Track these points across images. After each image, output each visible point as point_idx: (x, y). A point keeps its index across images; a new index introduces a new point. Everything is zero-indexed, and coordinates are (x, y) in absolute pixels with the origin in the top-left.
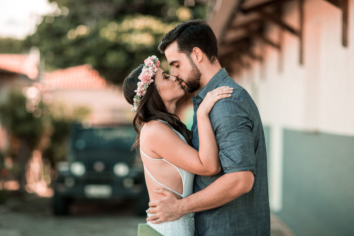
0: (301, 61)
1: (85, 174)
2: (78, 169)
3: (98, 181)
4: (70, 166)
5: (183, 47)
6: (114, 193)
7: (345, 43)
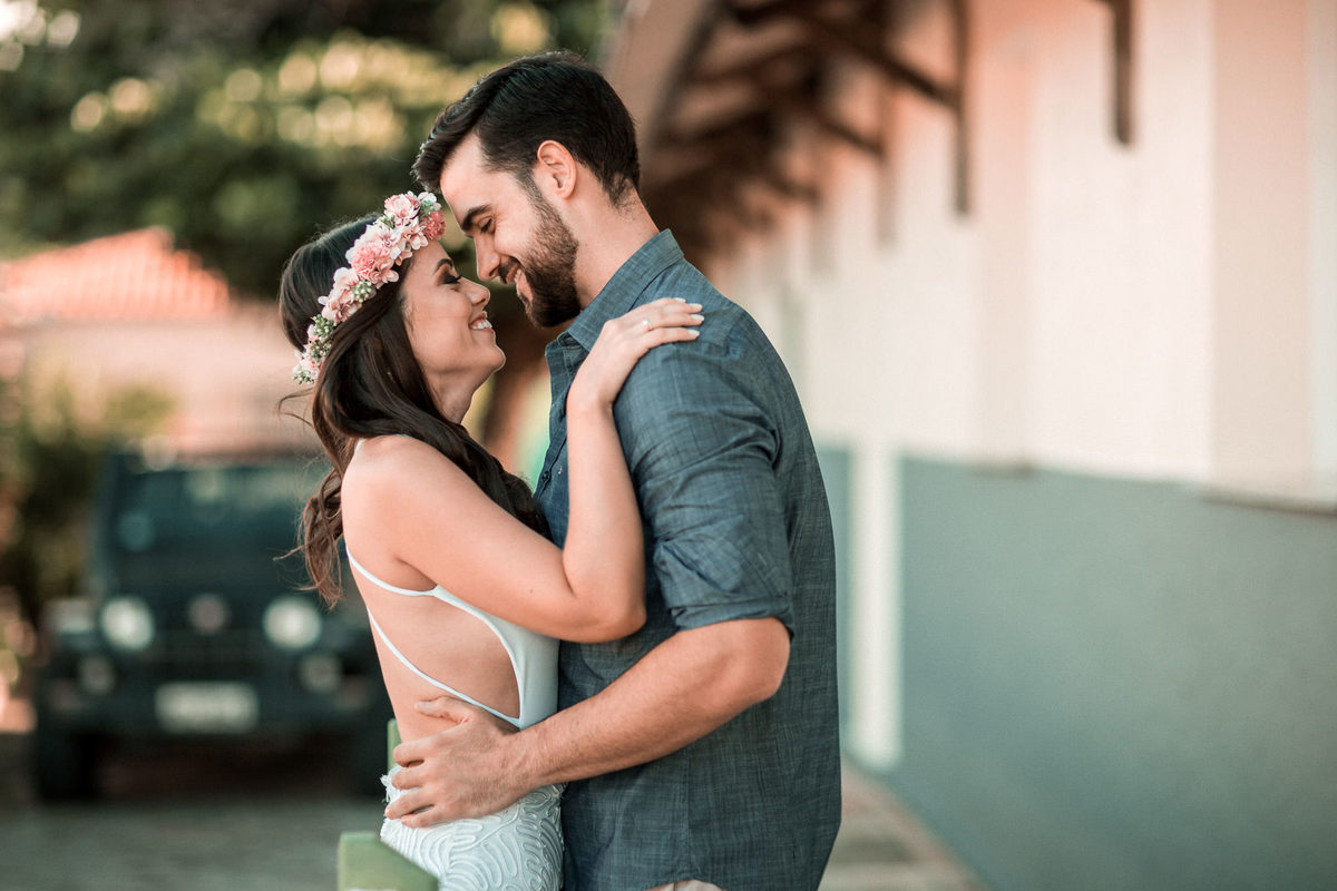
0: (963, 201)
1: (154, 644)
2: (129, 625)
3: (206, 669)
4: (97, 616)
5: (502, 148)
6: (265, 712)
7: (1123, 128)
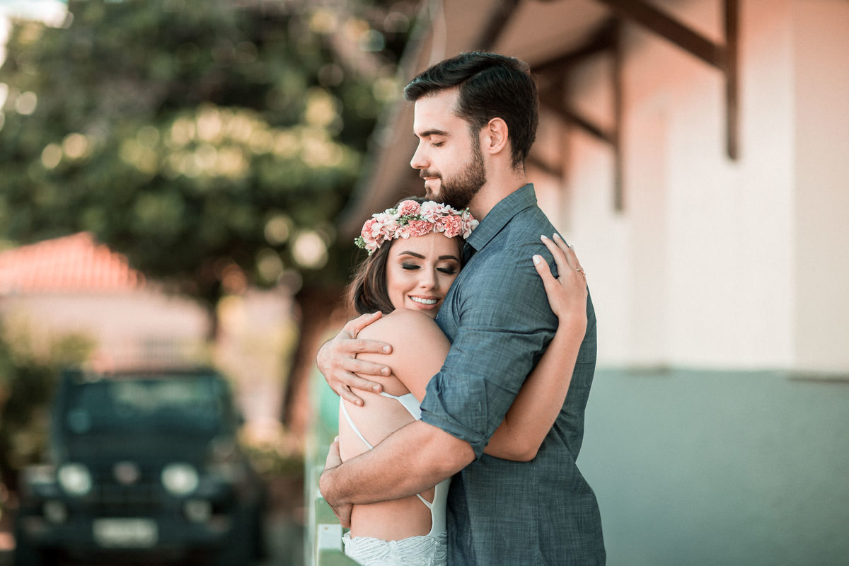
2: (76, 480)
4: (55, 474)
7: (732, 150)
